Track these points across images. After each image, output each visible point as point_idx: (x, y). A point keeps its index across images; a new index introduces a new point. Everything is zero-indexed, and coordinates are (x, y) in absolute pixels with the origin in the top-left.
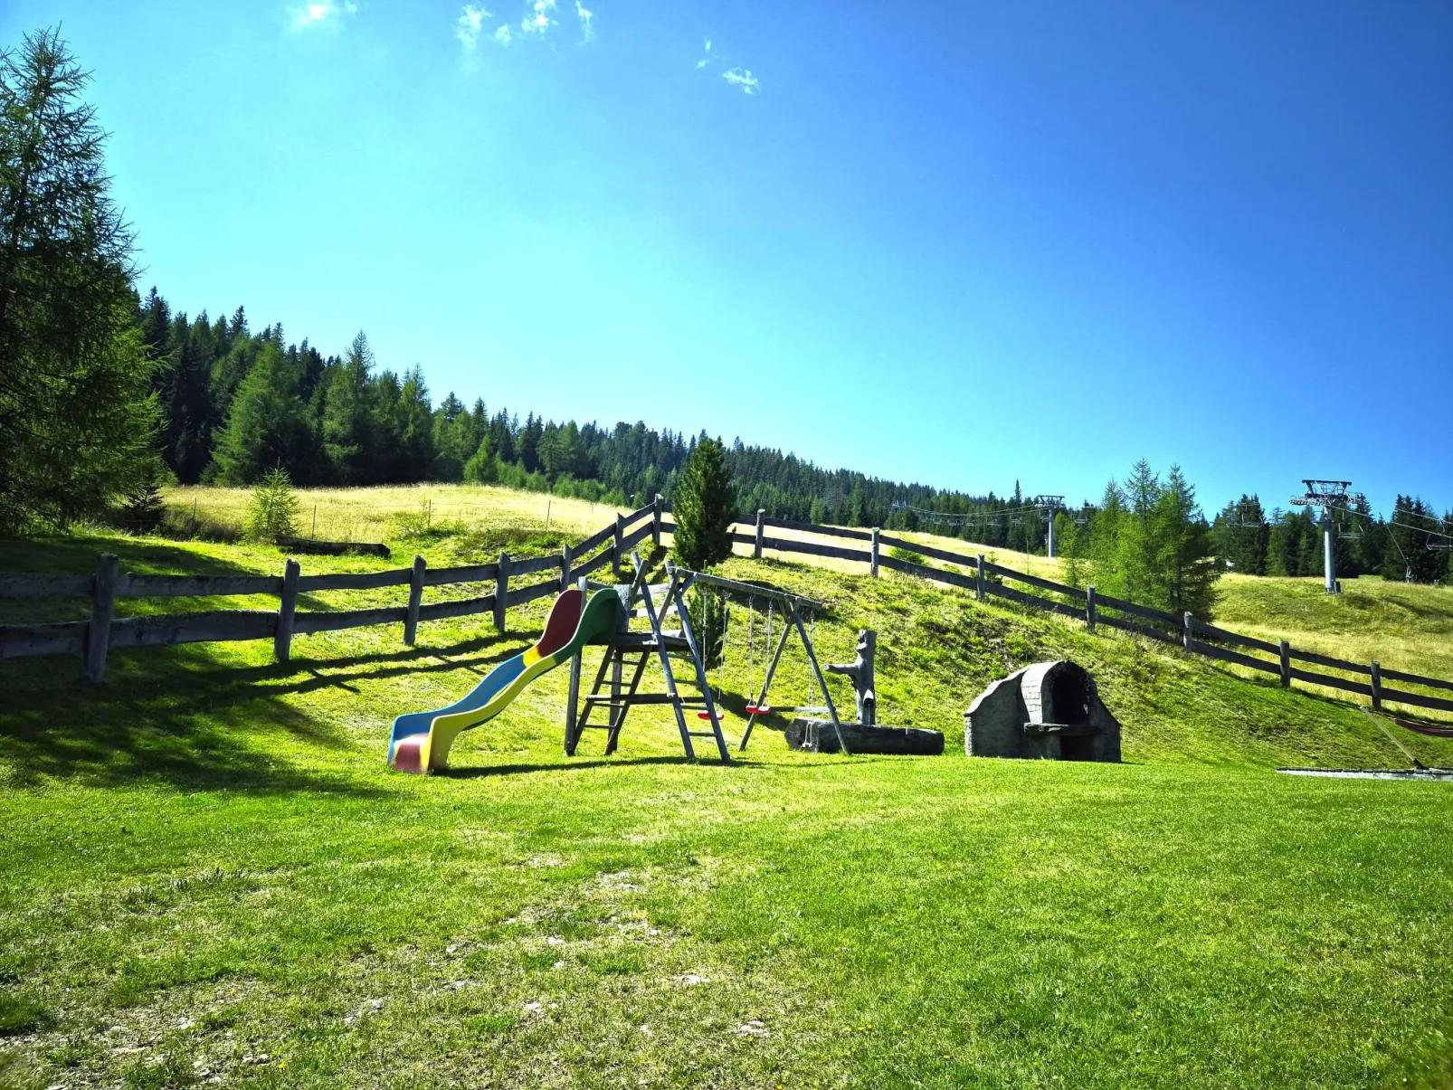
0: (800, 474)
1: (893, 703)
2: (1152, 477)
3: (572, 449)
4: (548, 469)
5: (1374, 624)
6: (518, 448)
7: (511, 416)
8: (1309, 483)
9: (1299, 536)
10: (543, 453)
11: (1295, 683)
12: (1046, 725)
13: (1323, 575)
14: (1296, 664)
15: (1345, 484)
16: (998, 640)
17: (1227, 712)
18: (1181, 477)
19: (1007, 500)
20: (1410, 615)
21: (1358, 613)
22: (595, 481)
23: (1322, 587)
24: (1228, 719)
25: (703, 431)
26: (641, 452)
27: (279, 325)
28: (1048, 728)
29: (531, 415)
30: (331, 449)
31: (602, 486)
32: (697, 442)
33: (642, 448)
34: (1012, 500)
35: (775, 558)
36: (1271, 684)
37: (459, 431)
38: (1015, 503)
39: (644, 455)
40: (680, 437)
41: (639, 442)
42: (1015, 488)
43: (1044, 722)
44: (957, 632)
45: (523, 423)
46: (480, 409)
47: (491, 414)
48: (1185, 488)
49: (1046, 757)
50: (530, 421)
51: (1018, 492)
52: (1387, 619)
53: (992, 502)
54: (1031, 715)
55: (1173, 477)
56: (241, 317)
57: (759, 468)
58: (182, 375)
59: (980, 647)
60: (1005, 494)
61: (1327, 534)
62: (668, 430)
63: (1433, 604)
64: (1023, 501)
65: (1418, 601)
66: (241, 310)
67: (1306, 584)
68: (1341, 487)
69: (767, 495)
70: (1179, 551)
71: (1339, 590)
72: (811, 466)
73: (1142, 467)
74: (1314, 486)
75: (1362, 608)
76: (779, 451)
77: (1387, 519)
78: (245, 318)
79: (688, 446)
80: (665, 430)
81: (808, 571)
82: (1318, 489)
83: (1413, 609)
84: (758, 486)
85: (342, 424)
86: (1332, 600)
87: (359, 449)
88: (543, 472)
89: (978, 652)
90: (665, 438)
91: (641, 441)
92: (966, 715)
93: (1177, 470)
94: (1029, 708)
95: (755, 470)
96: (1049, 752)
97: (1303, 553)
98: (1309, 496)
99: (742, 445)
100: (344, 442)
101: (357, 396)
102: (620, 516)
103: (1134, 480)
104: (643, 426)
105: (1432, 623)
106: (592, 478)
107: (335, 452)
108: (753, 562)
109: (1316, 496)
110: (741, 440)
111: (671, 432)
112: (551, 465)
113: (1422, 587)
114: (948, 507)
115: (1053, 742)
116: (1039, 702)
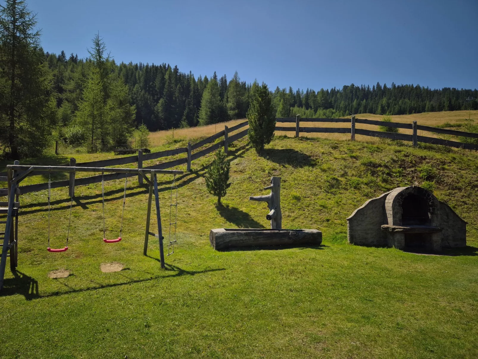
0: (422, 93)
1: (324, 209)
3: (323, 98)
4: (313, 107)
6: (304, 102)
7: (301, 91)
10: (311, 102)
22: (331, 109)
25: (378, 83)
26: (353, 95)
27: (225, 75)
29: (308, 89)
30: (230, 113)
31: (334, 111)
32: (375, 87)
33: (353, 94)
35: (305, 136)
37: (278, 99)
39: (354, 97)
40: (368, 87)
41: (352, 92)
43: (394, 224)
44: (386, 167)
45: (305, 92)
46: (291, 90)
47: (295, 91)
50: (307, 91)
54: (389, 220)
56: (215, 75)
57: (402, 93)
58: (194, 96)
62: (363, 85)
66: (215, 73)
69: (405, 104)
72: (427, 89)
76: (412, 85)
78: (216, 75)
79: (372, 90)
80: (362, 85)
84: (401, 101)
85: (233, 104)
87: (238, 111)
88: (311, 109)
90: (362, 88)
91: (353, 91)
92: (348, 220)
94: (387, 215)
95: (400, 94)
99: (395, 85)
100: (234, 109)
101: (237, 93)
104: (353, 85)
106: (330, 108)
107: (231, 113)
108: (295, 140)
110: (394, 83)
111: (364, 86)
112: (314, 106)
116: (392, 213)
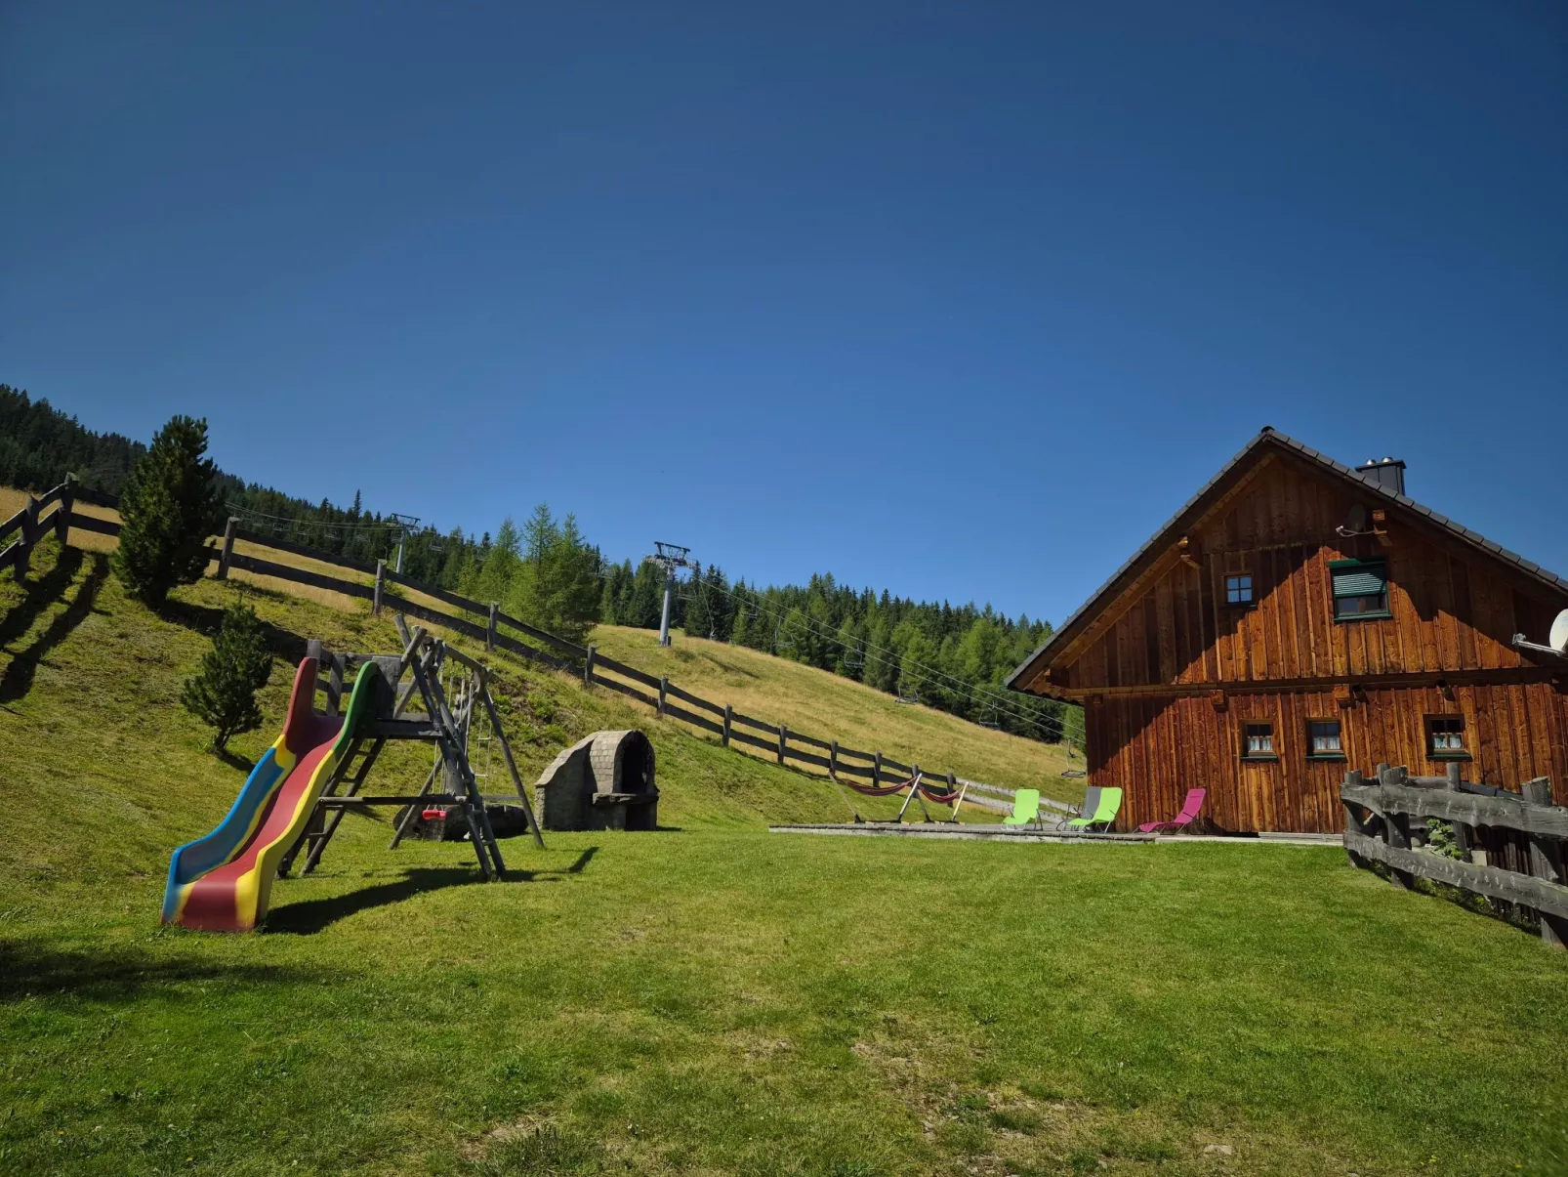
0: (57, 430)
2: (551, 522)
5: (694, 676)
8: (659, 545)
9: (619, 587)
11: (732, 742)
12: (616, 795)
13: (658, 628)
14: (735, 725)
15: (686, 550)
16: (520, 699)
17: (703, 773)
18: (575, 525)
19: (345, 510)
20: (719, 670)
21: (683, 665)
23: (656, 640)
24: (704, 779)
28: (618, 798)
34: (350, 512)
35: (247, 581)
36: (716, 744)
38: (353, 516)
42: (355, 499)
43: (615, 791)
48: (578, 538)
49: (613, 828)
51: (357, 504)
52: (703, 672)
53: (326, 512)
54: (599, 785)
55: (569, 525)
59: (507, 707)
60: (344, 504)
61: (666, 593)
63: (733, 661)
64: (362, 514)
65: (725, 659)
67: (644, 636)
68: (682, 552)
70: (568, 599)
71: (669, 643)
73: (543, 510)
74: (664, 548)
75: (685, 661)
77: (686, 581)
81: (296, 604)
82: (666, 551)
83: (721, 665)
86: (664, 652)
89: (505, 711)
92: (538, 787)
93: (572, 518)
94: (597, 777)
96: (616, 822)
97: (621, 603)
98: (658, 557)
102: (34, 501)
103: (534, 523)
105: (732, 677)
108: (216, 584)
109: (663, 558)
113: (721, 645)
114: (271, 508)
115: (621, 812)
116: (612, 772)
